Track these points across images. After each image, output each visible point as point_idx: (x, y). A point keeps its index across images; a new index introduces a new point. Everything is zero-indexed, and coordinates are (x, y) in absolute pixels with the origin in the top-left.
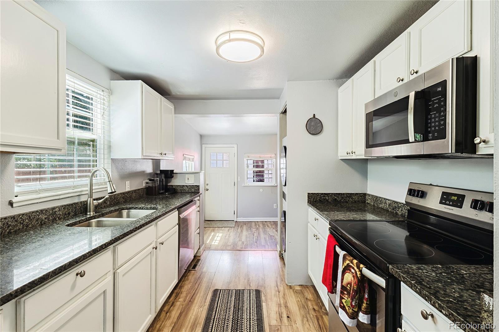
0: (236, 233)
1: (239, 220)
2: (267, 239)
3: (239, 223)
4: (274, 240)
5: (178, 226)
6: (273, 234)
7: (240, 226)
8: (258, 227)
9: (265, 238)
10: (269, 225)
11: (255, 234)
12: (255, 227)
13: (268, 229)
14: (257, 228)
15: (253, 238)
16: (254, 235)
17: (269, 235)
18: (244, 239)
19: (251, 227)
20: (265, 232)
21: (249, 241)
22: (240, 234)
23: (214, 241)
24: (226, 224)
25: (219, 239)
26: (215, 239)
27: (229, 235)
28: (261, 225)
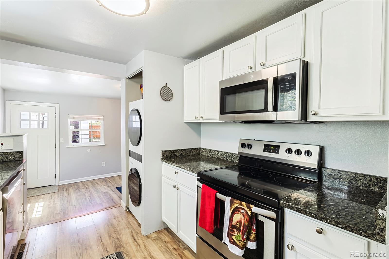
0: (62, 198)
1: (62, 183)
2: (102, 196)
3: (62, 186)
4: (109, 196)
6: (106, 191)
7: (65, 190)
8: (86, 186)
9: (99, 197)
10: (99, 182)
11: (87, 195)
12: (84, 187)
13: (99, 187)
14: (86, 188)
15: (86, 199)
16: (85, 196)
17: (102, 192)
18: (74, 202)
19: (78, 188)
20: (96, 190)
21: (82, 203)
22: (67, 198)
23: (34, 214)
24: (45, 190)
25: (40, 209)
26: (35, 210)
27: (54, 201)
28: (90, 184)
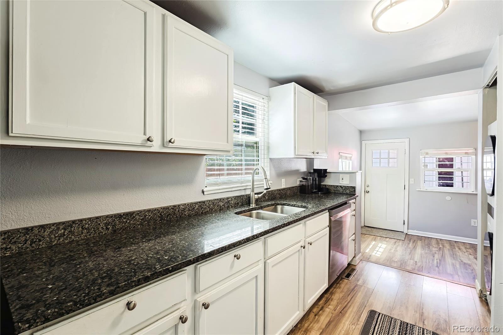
0: (406, 248)
1: (411, 232)
2: (458, 266)
3: (411, 236)
4: (470, 271)
5: (328, 228)
6: (469, 262)
7: (412, 241)
8: (441, 246)
9: (453, 265)
10: (463, 248)
11: (436, 256)
12: (437, 246)
13: (459, 253)
14: (440, 248)
15: (433, 260)
16: (434, 257)
17: (462, 261)
18: (417, 257)
19: (429, 245)
20: (454, 256)
21: (426, 262)
22: (411, 251)
23: (375, 252)
24: (391, 234)
25: (381, 250)
26: (377, 249)
27: (396, 248)
28: (447, 246)
